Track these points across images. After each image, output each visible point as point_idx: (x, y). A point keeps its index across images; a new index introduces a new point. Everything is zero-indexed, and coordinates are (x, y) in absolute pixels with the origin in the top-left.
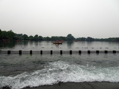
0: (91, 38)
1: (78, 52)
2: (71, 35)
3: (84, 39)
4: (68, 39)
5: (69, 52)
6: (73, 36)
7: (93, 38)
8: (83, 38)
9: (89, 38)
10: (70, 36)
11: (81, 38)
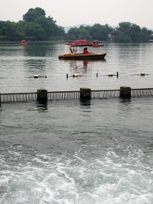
0: (136, 28)
1: (78, 95)
2: (40, 12)
3: (106, 35)
4: (29, 33)
5: (35, 96)
6: (50, 19)
7: (145, 29)
8: (98, 26)
9: (124, 26)
10: (35, 15)
11: (88, 28)
